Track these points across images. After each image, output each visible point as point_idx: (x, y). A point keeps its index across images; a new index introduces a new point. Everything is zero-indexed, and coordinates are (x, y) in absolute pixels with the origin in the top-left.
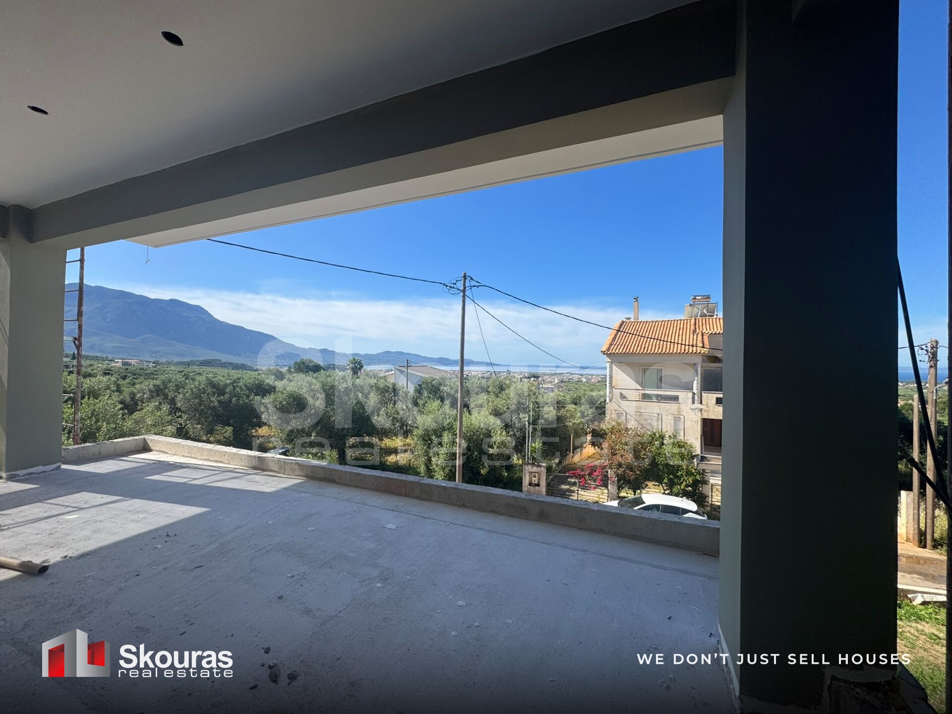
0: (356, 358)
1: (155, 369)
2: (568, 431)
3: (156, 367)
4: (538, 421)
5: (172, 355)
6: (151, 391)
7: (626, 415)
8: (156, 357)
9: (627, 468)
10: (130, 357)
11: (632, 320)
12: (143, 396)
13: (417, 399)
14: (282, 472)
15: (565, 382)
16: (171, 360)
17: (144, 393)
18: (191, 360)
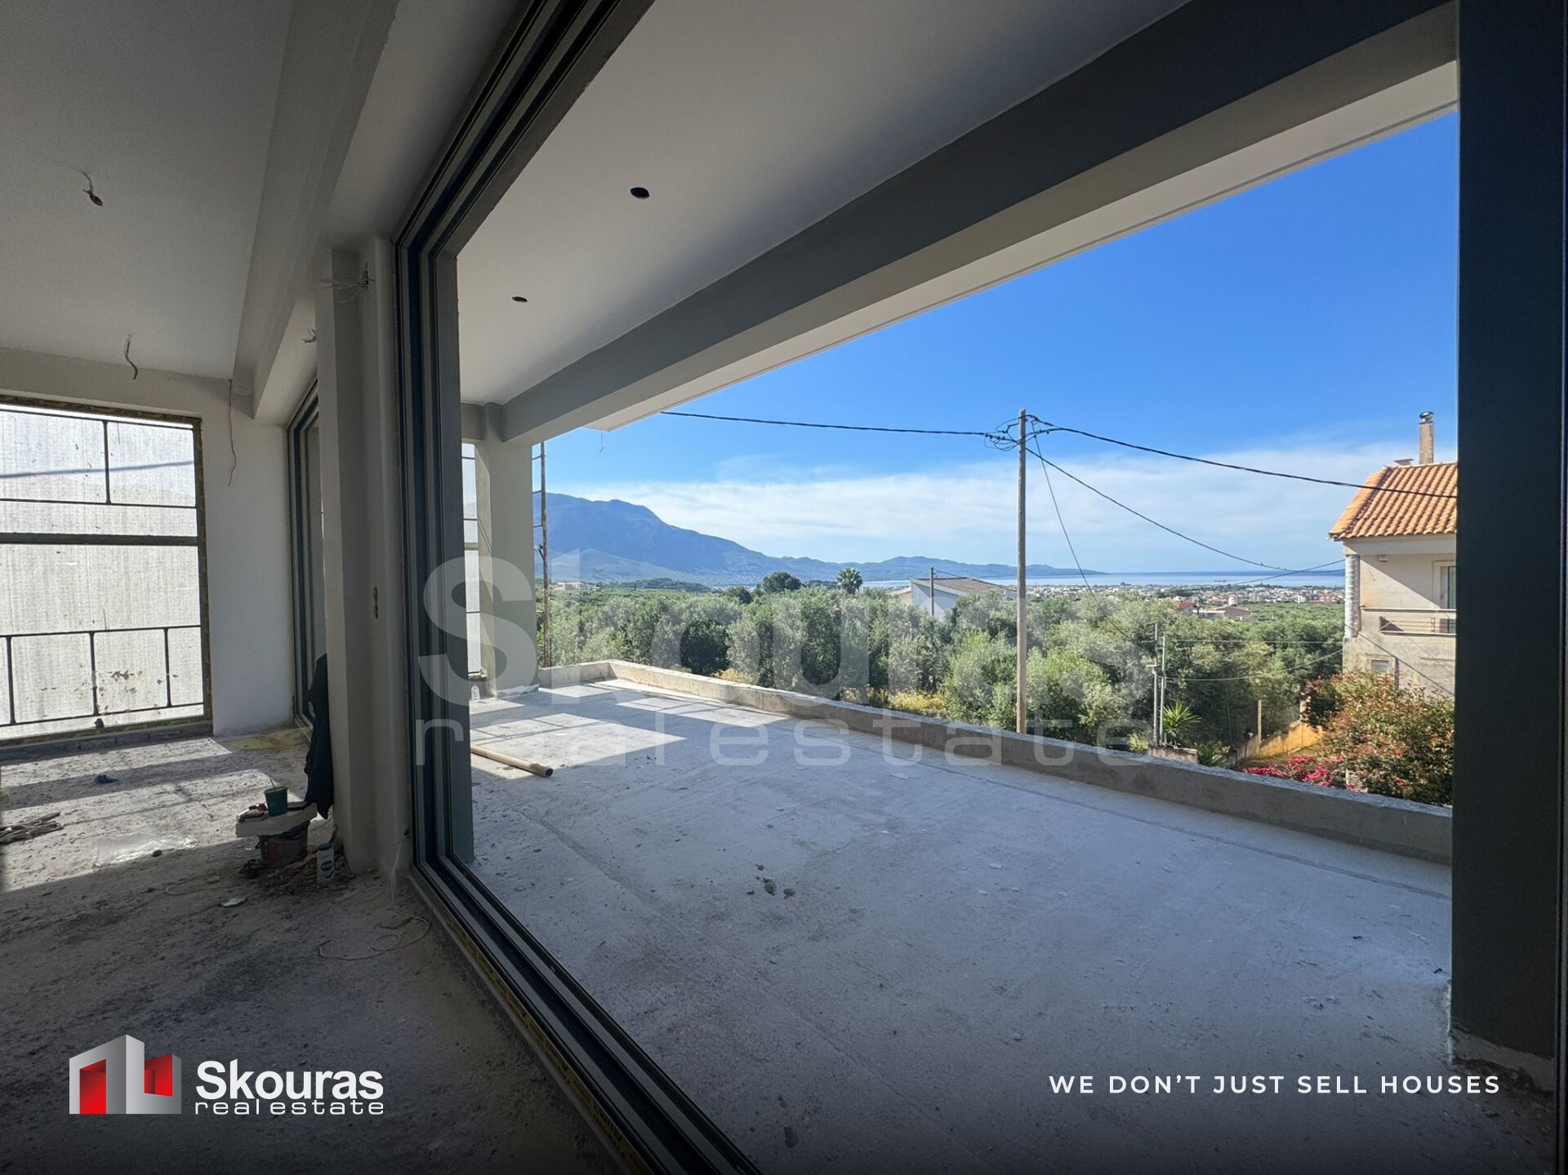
0: (852, 569)
1: (600, 593)
2: (1250, 693)
3: (600, 590)
4: (1179, 670)
5: (616, 574)
7: (1397, 664)
8: (598, 578)
9: (1394, 769)
10: (572, 579)
11: (1415, 463)
13: (950, 631)
14: (761, 707)
15: (1252, 603)
16: (616, 581)
18: (638, 581)
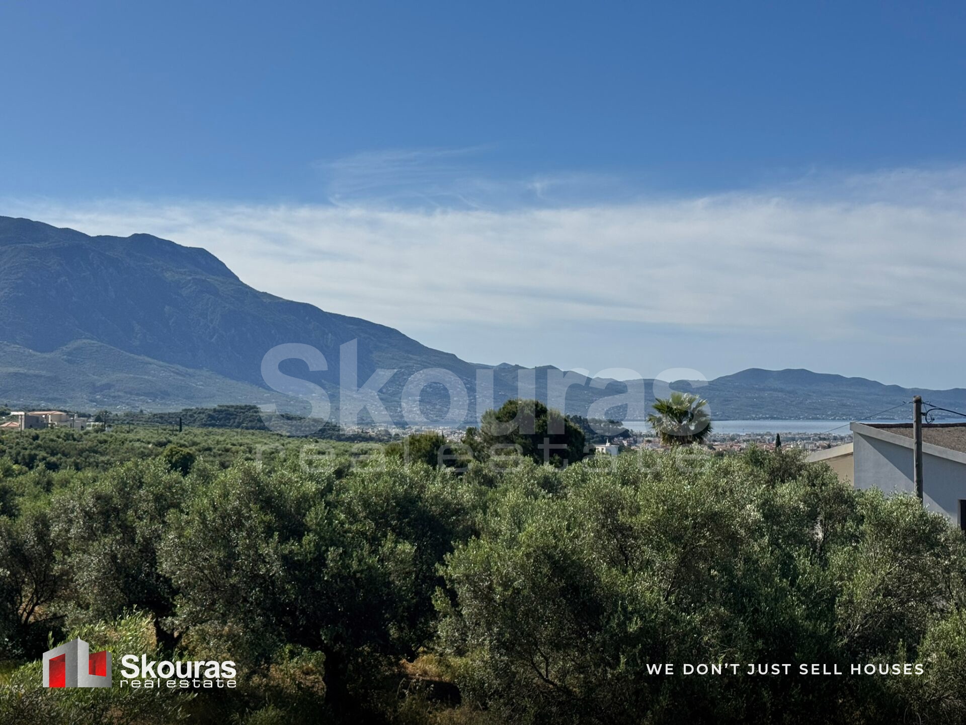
1: (101, 436)
3: (102, 430)
5: (138, 394)
6: (88, 515)
8: (101, 403)
10: (42, 404)
12: (68, 531)
16: (138, 411)
17: (70, 521)
18: (186, 410)
